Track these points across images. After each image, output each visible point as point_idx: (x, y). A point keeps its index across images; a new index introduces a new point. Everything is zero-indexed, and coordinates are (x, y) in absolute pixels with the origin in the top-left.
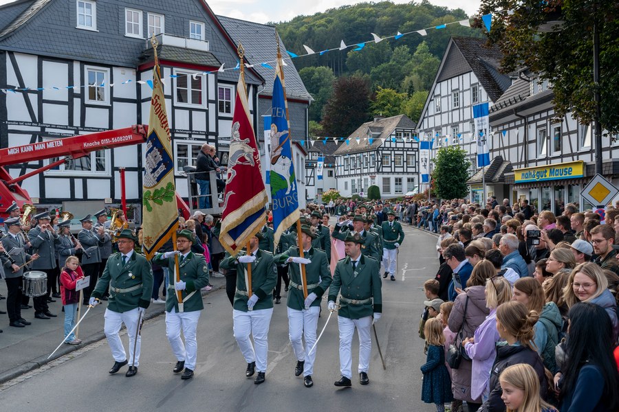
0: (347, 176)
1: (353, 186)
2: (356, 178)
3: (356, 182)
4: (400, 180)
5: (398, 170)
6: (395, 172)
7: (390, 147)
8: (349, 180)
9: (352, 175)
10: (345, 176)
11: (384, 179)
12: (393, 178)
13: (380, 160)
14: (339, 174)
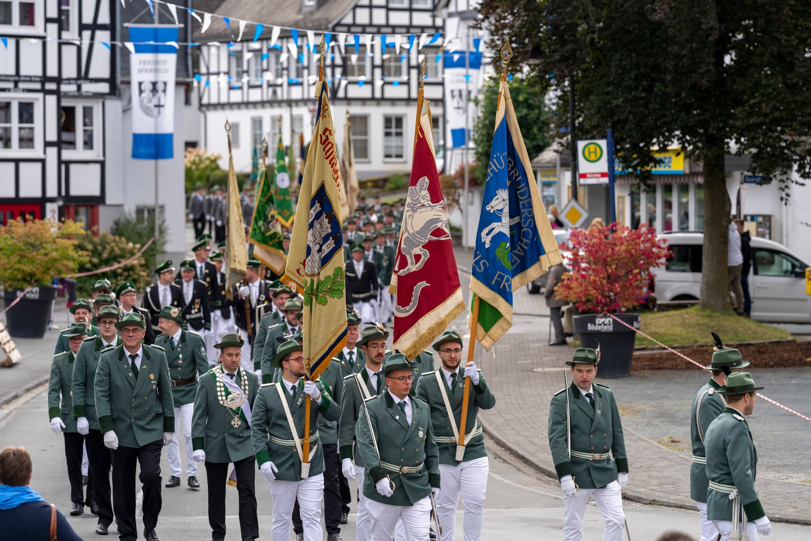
0: (239, 105)
1: (257, 139)
2: (267, 114)
3: (267, 127)
4: (399, 121)
5: (392, 92)
6: (383, 99)
7: (371, 25)
8: (243, 118)
9: (255, 104)
10: (231, 105)
11: (352, 119)
12: (376, 115)
13: (338, 61)
14: (214, 100)
